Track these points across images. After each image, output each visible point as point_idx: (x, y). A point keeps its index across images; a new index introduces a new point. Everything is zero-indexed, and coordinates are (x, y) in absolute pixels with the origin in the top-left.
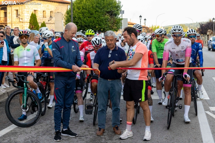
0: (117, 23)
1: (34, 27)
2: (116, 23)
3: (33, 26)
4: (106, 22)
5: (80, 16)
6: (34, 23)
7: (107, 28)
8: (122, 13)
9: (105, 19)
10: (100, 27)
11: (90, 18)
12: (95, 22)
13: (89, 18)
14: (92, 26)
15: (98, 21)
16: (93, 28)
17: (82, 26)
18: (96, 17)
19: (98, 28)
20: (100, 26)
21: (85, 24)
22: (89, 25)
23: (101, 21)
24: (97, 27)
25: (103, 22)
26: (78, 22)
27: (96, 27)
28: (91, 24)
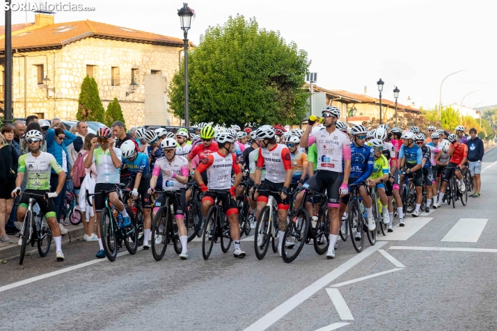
0: (297, 104)
1: (91, 113)
2: (295, 105)
3: (89, 111)
4: (269, 102)
5: (205, 88)
6: (90, 103)
7: (271, 116)
8: (311, 79)
9: (266, 96)
10: (254, 114)
11: (231, 92)
12: (243, 102)
13: (227, 92)
14: (234, 112)
15: (249, 100)
16: (237, 116)
17: (210, 111)
18: (244, 92)
19: (249, 117)
20: (255, 111)
21: (218, 107)
22: (228, 111)
23: (256, 100)
24: (247, 115)
25: (262, 104)
26: (201, 104)
27: (245, 115)
28: (231, 108)
